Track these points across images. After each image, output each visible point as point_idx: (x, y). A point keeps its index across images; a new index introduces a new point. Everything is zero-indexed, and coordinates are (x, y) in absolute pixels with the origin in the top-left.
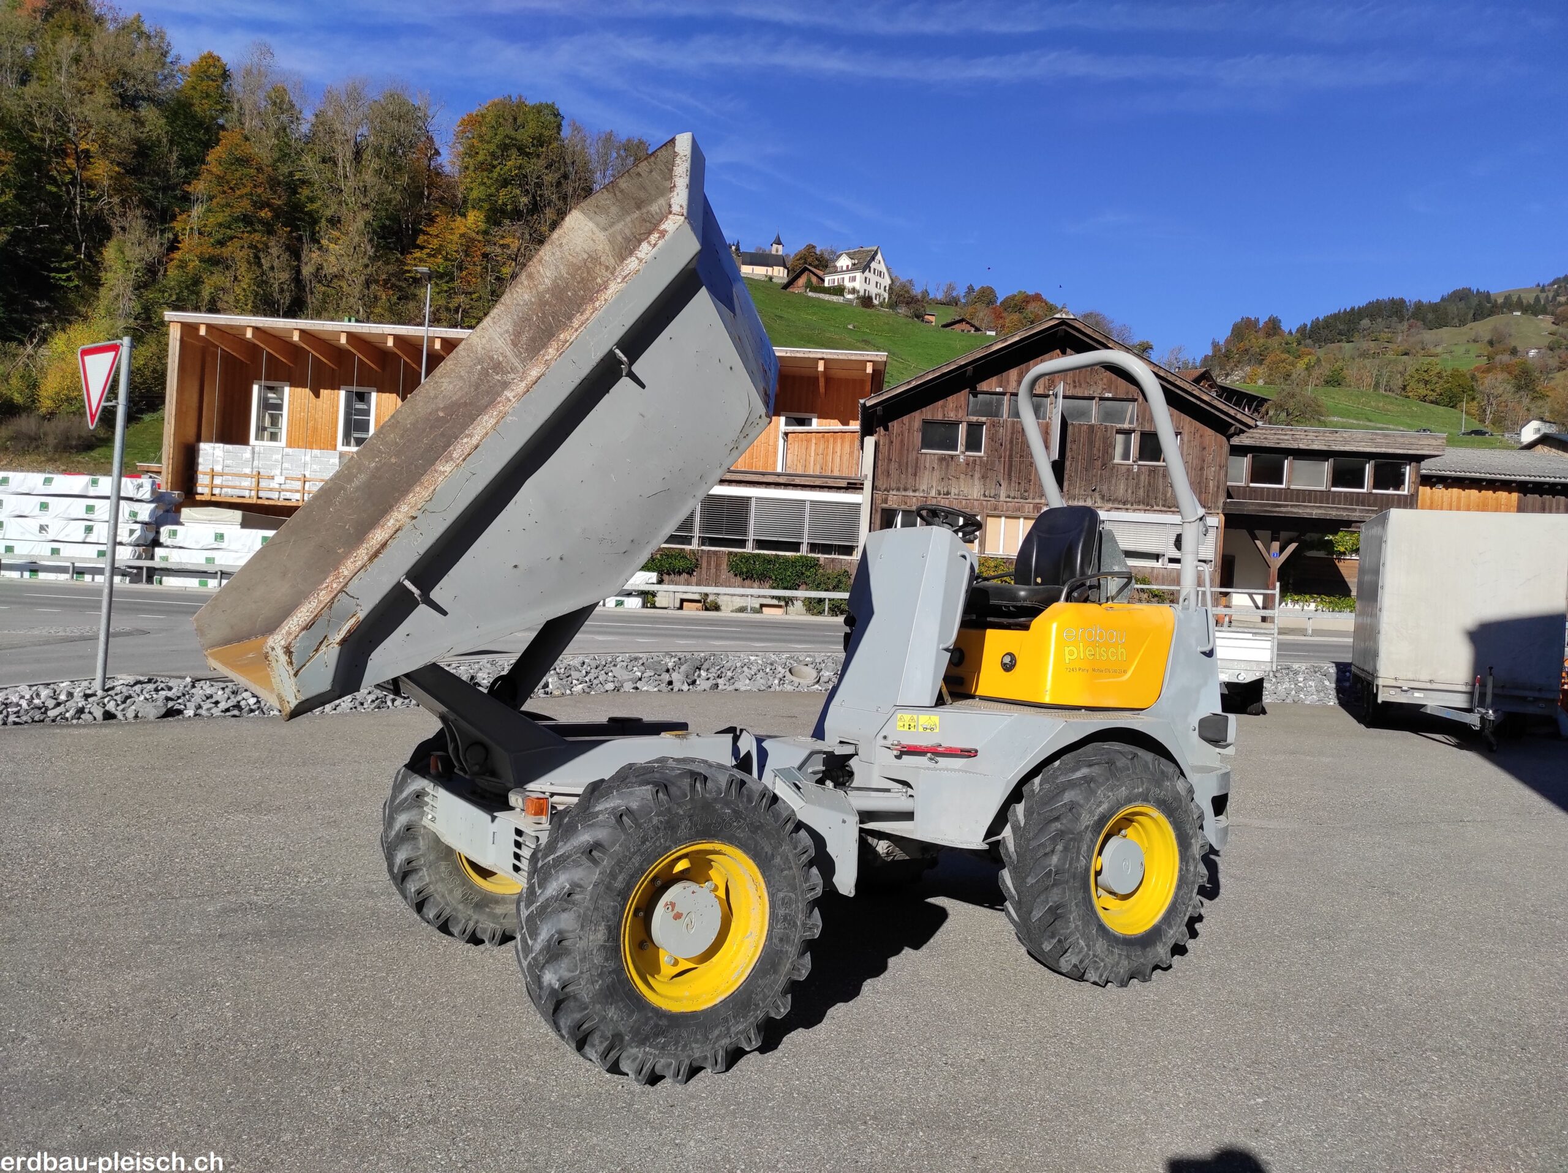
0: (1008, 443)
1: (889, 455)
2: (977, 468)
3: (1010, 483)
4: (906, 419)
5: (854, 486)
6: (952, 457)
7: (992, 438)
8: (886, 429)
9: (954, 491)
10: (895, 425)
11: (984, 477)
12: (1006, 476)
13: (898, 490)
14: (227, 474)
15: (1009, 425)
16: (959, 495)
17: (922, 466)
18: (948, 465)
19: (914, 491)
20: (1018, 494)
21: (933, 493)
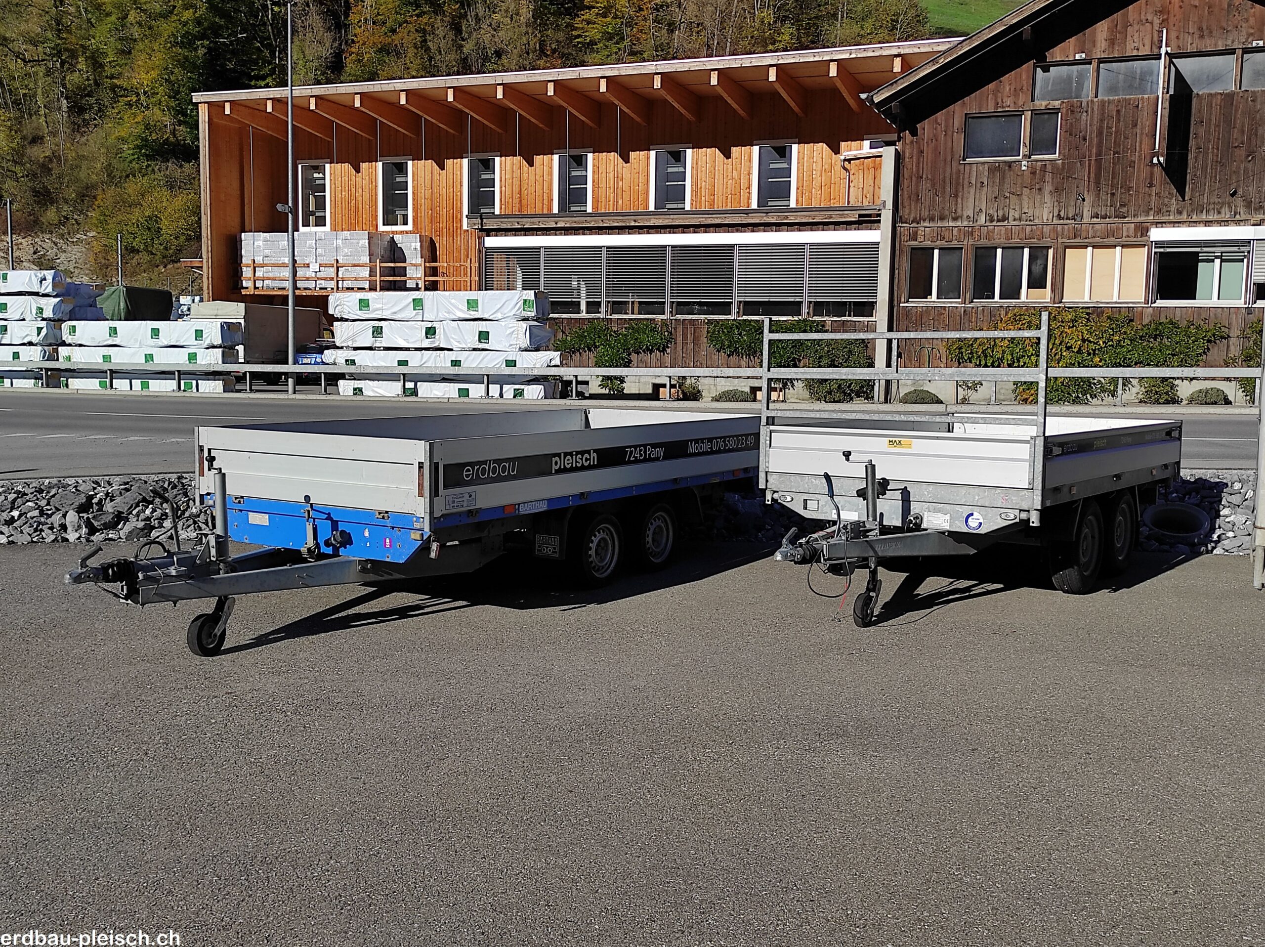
0: (1094, 135)
1: (918, 170)
2: (1049, 176)
3: (1098, 196)
4: (940, 116)
5: (868, 220)
6: (1009, 164)
7: (1069, 132)
8: (914, 133)
9: (1012, 214)
10: (926, 127)
11: (1057, 190)
12: (1092, 185)
13: (932, 219)
14: (267, 265)
15: (1096, 108)
16: (1020, 219)
17: (966, 182)
18: (1003, 178)
19: (955, 219)
20: (1110, 211)
21: (982, 219)
